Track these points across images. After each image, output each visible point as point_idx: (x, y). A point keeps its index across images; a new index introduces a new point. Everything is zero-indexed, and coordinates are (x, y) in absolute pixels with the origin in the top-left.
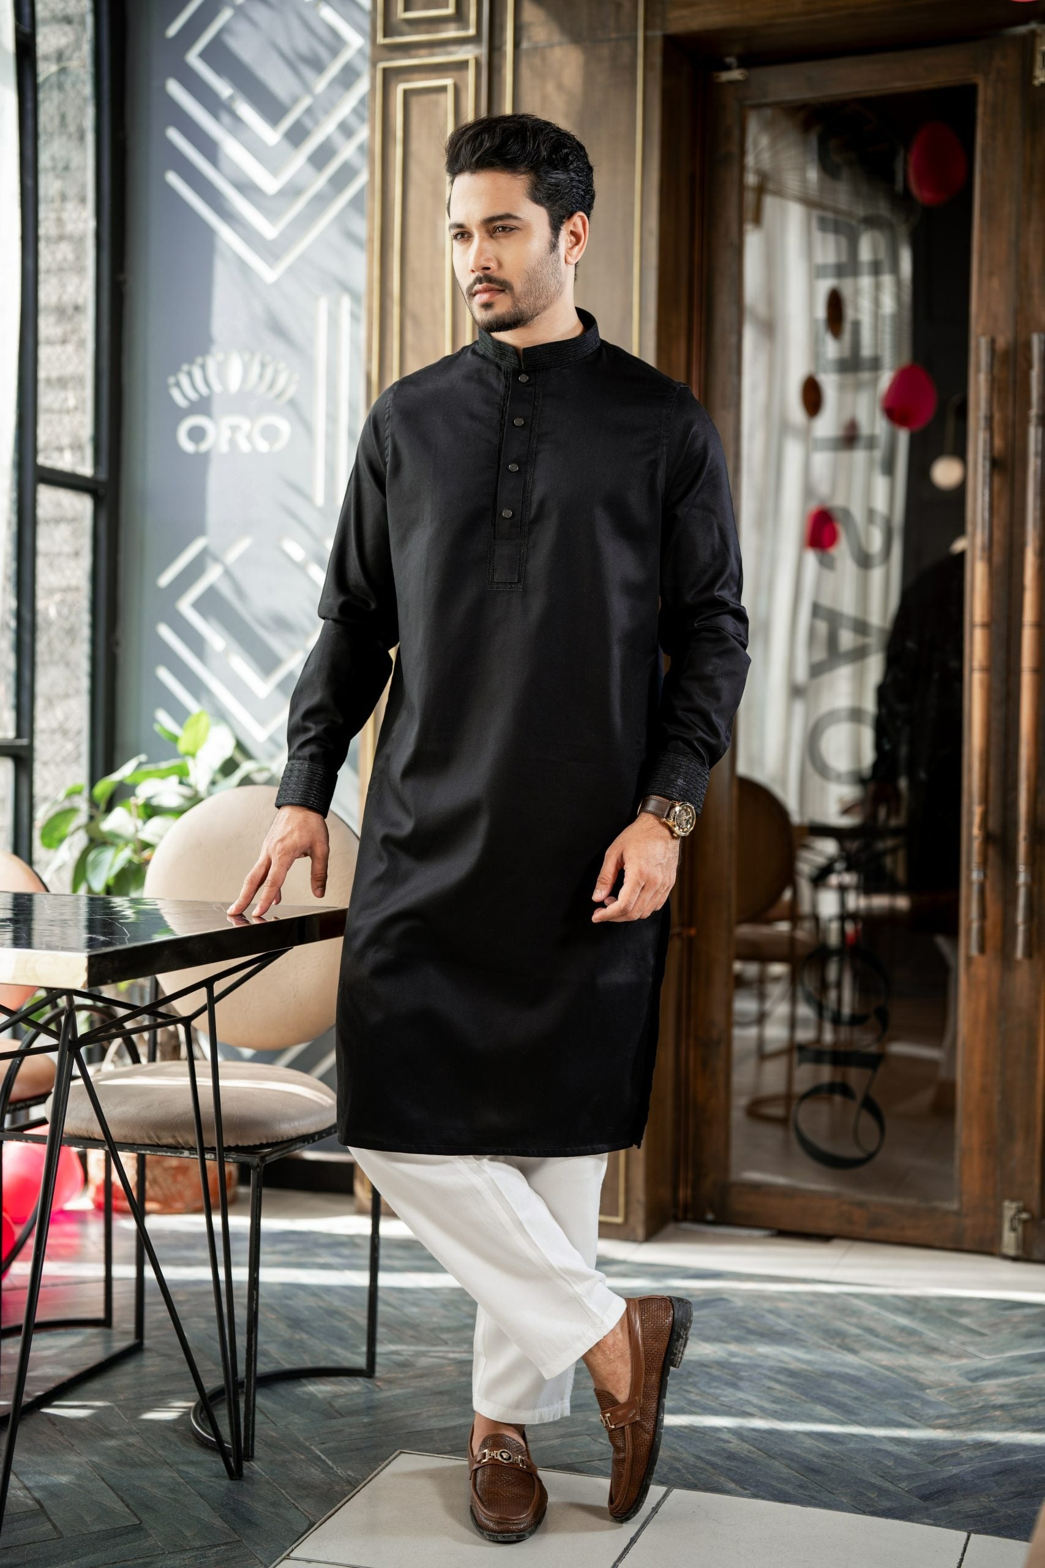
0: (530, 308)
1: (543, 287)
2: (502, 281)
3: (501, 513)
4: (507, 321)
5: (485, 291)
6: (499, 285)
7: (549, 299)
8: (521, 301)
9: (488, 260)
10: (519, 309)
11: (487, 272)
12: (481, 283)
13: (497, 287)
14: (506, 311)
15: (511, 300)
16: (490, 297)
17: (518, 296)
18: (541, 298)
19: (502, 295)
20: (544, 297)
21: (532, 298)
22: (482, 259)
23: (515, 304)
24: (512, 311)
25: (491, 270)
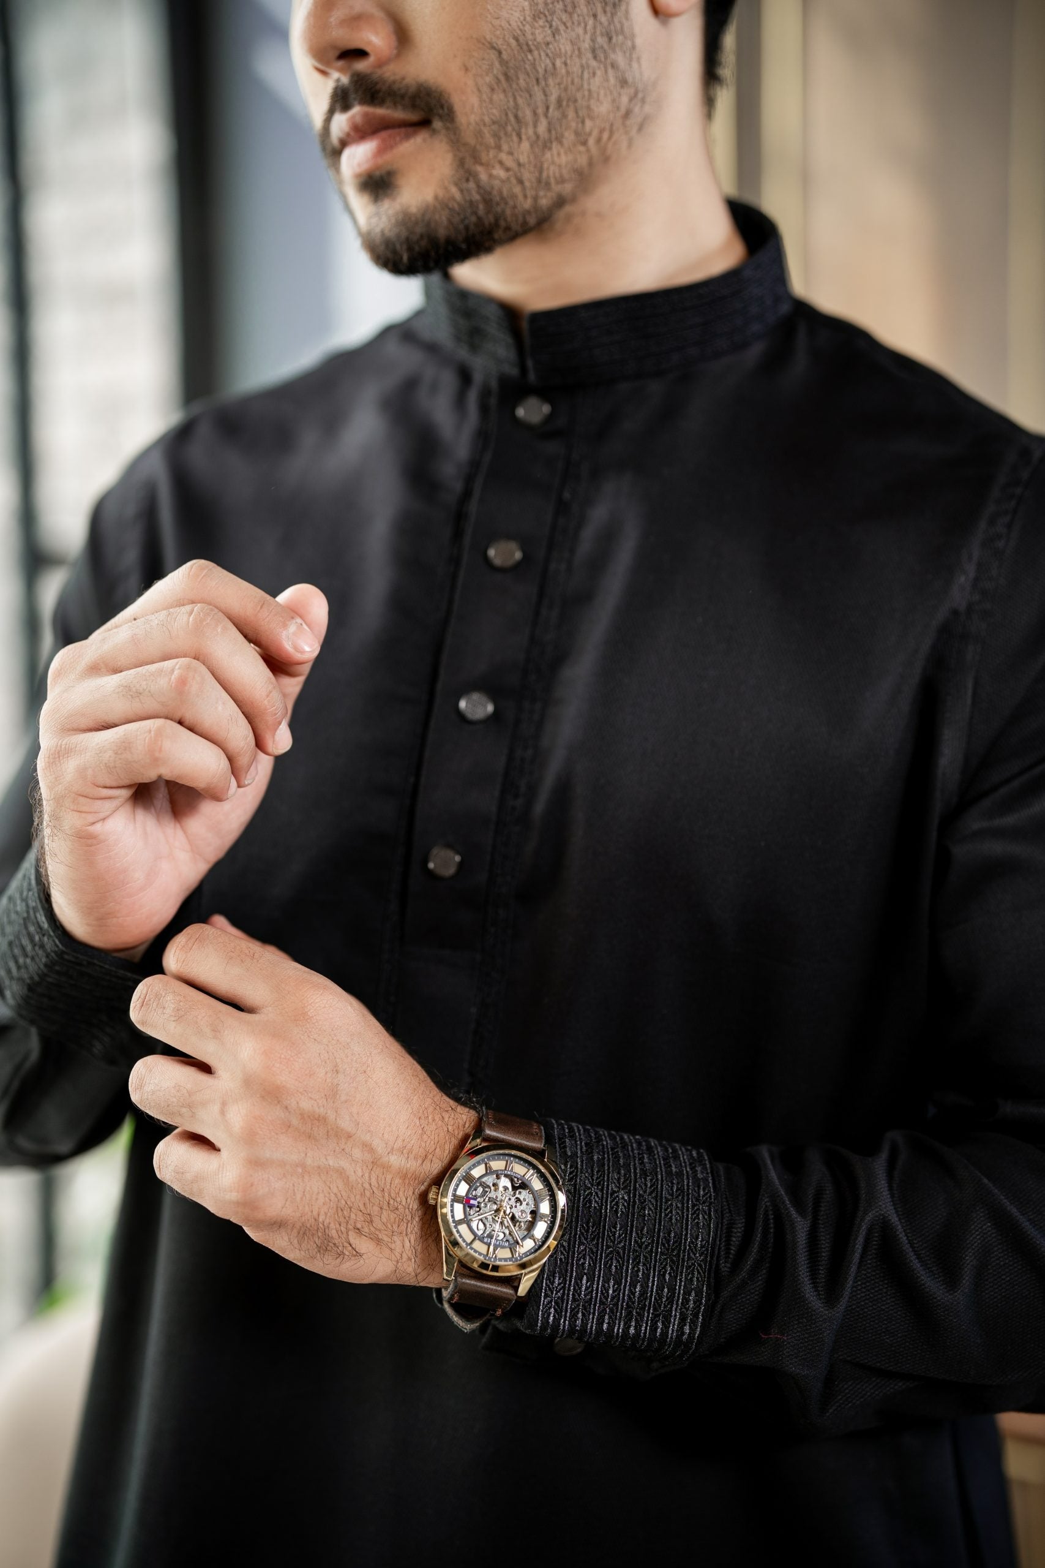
0: (520, 182)
1: (559, 101)
2: (412, 90)
3: (425, 862)
4: (442, 233)
5: (360, 133)
6: (405, 108)
7: (591, 142)
8: (484, 157)
9: (356, 20)
10: (479, 186)
11: (361, 66)
12: (346, 108)
13: (399, 114)
14: (436, 198)
15: (449, 156)
16: (380, 151)
17: (472, 141)
18: (559, 140)
19: (419, 139)
20: (569, 137)
21: (525, 145)
22: (338, 14)
23: (465, 170)
24: (458, 196)
25: (372, 59)
